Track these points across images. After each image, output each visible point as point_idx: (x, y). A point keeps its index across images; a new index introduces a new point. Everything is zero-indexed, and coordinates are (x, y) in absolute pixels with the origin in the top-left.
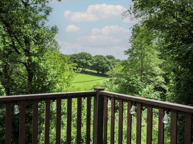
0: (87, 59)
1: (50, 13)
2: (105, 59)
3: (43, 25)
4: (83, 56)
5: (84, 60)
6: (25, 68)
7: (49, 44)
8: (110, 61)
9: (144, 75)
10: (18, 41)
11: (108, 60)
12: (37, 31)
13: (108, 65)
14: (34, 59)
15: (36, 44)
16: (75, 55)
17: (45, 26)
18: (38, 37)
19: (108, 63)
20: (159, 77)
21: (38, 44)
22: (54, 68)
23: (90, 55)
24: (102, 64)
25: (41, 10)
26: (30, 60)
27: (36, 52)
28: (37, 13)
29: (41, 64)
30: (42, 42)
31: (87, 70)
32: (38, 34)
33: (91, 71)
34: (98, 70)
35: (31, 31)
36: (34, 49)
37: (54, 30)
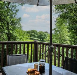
0: (35, 33)
1: (18, 12)
2: (44, 33)
3: (15, 17)
4: (33, 31)
5: (34, 33)
6: (6, 35)
7: (17, 25)
8: (46, 34)
9: (61, 40)
10: (4, 23)
11: (45, 34)
12: (12, 19)
13: (45, 36)
14: (11, 32)
15: (11, 25)
16: (30, 31)
17: (16, 17)
18: (12, 22)
19: (45, 35)
20: (68, 41)
21: (13, 25)
22: (19, 36)
23: (36, 31)
24: (42, 36)
25: (14, 10)
26: (9, 32)
27: (12, 28)
28: (12, 11)
29: (14, 34)
30: (14, 24)
31: (35, 38)
32: (13, 21)
33: (37, 39)
34: (40, 39)
35: (9, 19)
36: (11, 27)
37: (20, 19)
